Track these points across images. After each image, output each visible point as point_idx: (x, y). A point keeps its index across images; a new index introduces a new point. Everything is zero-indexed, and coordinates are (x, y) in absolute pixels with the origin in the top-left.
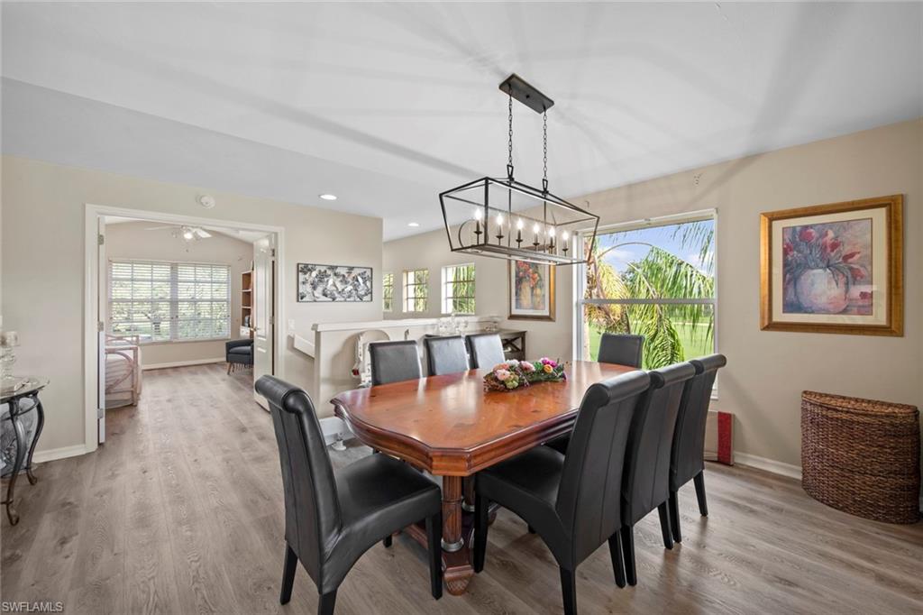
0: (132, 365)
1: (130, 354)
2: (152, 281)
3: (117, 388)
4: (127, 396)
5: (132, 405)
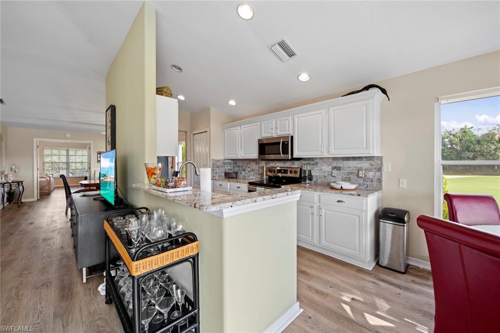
0: (49, 182)
1: (48, 179)
2: (59, 155)
3: (44, 189)
4: (47, 191)
5: (49, 194)
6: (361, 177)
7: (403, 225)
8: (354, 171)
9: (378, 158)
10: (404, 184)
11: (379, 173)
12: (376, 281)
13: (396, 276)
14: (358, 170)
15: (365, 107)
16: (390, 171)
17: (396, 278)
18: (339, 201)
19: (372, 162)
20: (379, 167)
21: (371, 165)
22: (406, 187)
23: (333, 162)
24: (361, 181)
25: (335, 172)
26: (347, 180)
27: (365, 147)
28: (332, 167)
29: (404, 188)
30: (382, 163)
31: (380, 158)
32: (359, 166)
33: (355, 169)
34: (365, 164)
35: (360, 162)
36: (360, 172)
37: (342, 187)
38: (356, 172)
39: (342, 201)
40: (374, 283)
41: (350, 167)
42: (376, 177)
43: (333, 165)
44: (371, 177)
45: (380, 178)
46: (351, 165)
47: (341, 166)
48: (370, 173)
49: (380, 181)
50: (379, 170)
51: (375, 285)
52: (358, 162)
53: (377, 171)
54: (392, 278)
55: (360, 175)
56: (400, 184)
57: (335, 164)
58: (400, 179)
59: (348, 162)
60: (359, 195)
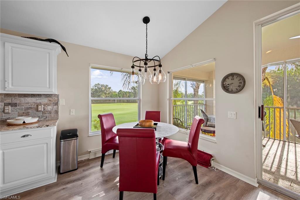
6: (41, 111)
7: (76, 138)
8: (32, 106)
9: (55, 95)
10: (73, 113)
11: (56, 106)
12: (64, 187)
13: (74, 173)
14: (37, 106)
15: (48, 55)
16: (64, 105)
17: (74, 175)
18: (24, 136)
19: (50, 99)
20: (56, 102)
21: (50, 101)
22: (74, 114)
23: (6, 98)
24: (40, 114)
25: (9, 109)
26: (25, 114)
27: (48, 86)
28: (4, 103)
29: (73, 115)
30: (58, 100)
31: (57, 96)
32: (38, 101)
33: (34, 104)
34: (45, 100)
35: (39, 98)
36: (39, 107)
37: (24, 122)
38: (35, 106)
39: (27, 135)
40: (64, 189)
41: (28, 103)
42: (54, 110)
43: (6, 102)
44: (49, 110)
45: (57, 110)
46: (30, 102)
47: (18, 102)
48: (49, 107)
49: (57, 112)
50: (56, 104)
51: (65, 190)
52: (37, 98)
53: (55, 105)
54: (73, 176)
55: (39, 109)
56: (71, 113)
57: (9, 100)
58: (71, 110)
59: (26, 98)
60: (47, 126)
